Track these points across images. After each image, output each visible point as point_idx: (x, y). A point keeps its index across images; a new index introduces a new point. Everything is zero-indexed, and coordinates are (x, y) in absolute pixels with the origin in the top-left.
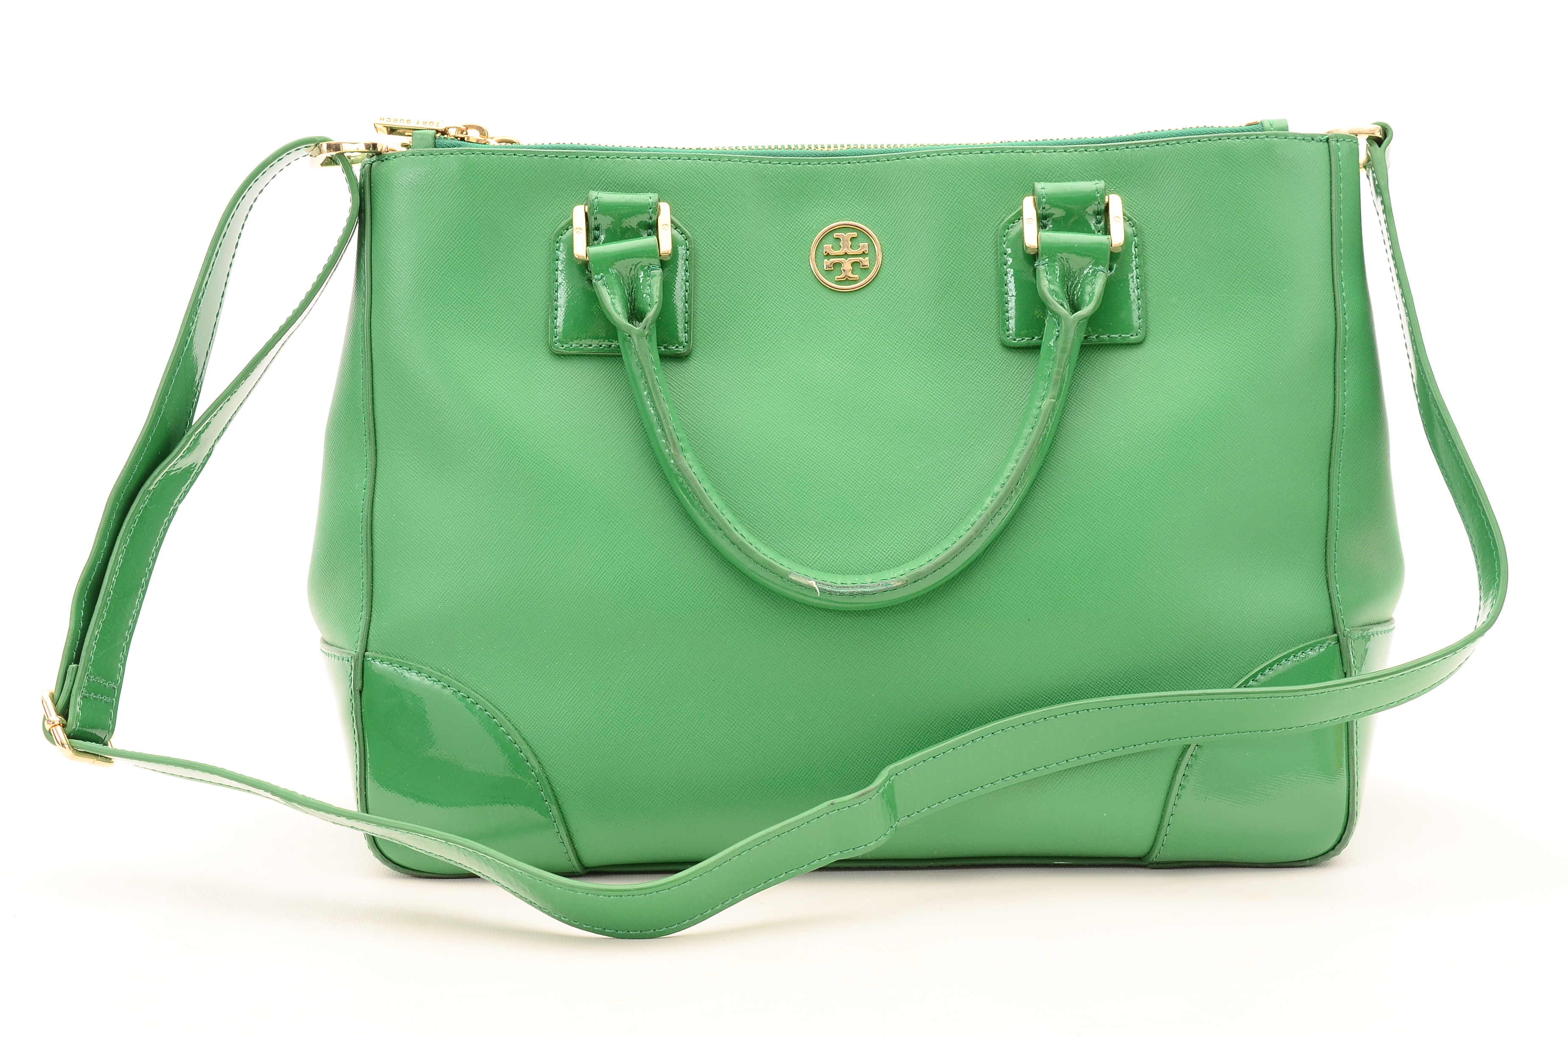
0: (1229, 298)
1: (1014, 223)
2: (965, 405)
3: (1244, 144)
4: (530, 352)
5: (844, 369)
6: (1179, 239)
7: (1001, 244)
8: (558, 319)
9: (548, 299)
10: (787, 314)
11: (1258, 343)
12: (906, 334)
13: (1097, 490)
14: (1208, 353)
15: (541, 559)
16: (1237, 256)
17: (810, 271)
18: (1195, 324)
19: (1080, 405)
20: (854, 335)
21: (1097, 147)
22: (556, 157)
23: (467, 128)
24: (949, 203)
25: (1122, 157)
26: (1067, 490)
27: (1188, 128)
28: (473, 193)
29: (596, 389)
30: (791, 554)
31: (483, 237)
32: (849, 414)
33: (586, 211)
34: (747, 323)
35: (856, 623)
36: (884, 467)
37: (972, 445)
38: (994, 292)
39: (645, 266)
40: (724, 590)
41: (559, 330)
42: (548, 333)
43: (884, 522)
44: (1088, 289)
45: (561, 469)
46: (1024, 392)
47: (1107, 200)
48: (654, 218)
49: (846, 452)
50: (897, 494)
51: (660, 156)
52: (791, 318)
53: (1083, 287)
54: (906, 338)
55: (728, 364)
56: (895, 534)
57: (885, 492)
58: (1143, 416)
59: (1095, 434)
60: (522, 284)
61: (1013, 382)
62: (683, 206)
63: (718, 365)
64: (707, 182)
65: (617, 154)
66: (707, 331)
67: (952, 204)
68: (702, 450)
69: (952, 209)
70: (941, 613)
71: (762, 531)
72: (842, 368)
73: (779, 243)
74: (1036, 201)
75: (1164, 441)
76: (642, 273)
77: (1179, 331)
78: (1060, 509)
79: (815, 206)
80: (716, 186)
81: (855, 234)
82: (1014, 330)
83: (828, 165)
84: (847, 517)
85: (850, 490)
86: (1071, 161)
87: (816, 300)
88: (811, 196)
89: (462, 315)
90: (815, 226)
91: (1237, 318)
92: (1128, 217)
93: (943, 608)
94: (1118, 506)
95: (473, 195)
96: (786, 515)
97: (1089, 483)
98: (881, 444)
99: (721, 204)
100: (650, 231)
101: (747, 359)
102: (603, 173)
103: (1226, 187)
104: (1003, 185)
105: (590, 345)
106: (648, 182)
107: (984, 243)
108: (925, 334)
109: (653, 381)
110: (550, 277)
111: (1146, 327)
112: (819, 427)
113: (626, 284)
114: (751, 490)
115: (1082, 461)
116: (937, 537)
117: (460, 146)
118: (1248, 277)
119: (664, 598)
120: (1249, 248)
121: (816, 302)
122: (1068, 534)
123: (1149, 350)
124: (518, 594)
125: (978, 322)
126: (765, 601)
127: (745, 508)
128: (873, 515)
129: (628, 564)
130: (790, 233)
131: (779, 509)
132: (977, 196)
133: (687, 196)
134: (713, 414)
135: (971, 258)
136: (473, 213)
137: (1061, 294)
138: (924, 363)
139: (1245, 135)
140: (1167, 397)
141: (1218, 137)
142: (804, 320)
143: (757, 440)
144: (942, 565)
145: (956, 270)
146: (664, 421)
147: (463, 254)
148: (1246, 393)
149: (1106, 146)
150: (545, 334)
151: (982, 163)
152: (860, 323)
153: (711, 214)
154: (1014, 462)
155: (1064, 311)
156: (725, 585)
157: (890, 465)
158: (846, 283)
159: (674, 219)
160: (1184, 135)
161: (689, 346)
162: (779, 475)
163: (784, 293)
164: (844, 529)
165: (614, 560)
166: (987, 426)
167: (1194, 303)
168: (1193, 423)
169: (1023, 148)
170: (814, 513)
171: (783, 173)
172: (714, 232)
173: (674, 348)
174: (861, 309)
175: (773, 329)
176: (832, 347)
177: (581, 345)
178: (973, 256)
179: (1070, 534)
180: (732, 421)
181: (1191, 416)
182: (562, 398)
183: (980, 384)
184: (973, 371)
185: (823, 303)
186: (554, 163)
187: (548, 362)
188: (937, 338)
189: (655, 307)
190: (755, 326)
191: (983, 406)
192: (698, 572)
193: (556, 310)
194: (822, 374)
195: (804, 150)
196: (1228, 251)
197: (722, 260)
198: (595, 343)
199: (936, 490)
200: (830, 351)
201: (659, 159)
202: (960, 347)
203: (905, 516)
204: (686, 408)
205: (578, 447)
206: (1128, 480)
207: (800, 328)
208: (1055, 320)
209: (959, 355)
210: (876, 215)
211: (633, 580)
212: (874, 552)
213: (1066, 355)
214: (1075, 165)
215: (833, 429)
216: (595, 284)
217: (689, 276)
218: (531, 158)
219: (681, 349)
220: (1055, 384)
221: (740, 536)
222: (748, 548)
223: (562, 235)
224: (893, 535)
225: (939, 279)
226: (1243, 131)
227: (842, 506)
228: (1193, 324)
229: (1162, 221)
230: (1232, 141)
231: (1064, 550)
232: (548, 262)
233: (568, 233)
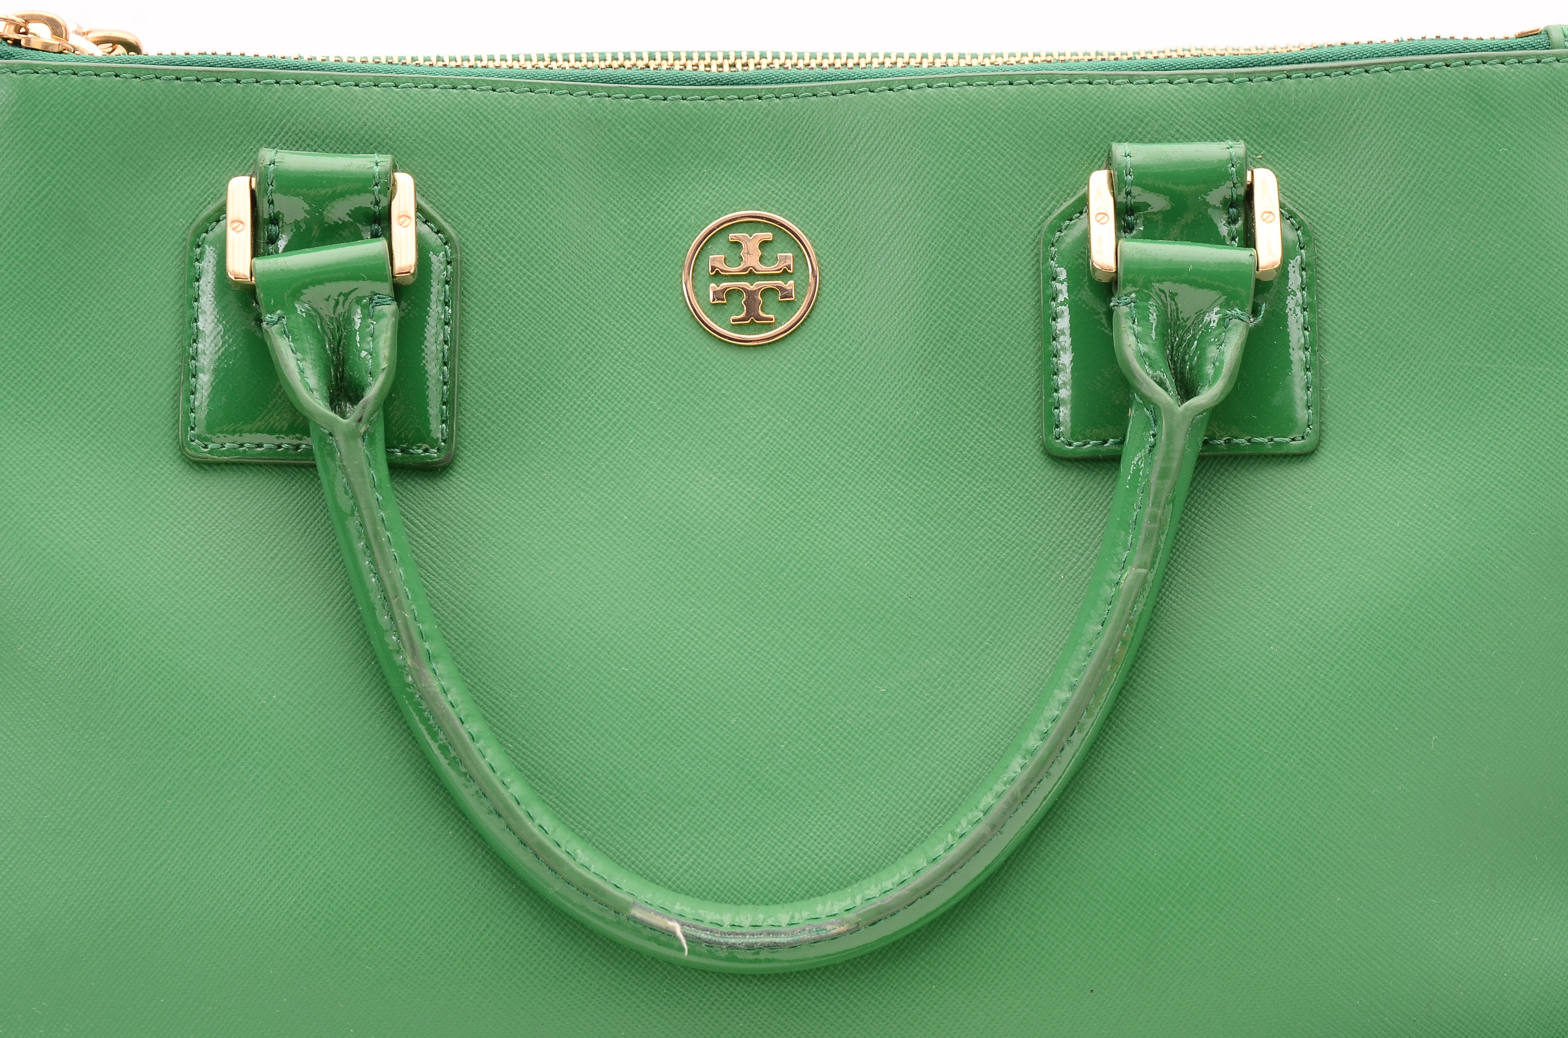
0: (1480, 369)
1: (1071, 220)
2: (974, 568)
3: (1513, 74)
4: (143, 456)
5: (745, 496)
6: (1386, 254)
7: (1045, 261)
8: (198, 395)
9: (179, 355)
10: (637, 388)
11: (1535, 459)
12: (863, 429)
13: (1224, 740)
14: (1438, 476)
15: (156, 861)
16: (1497, 290)
17: (682, 305)
18: (1415, 418)
19: (1194, 575)
20: (765, 431)
21: (1232, 74)
22: (198, 80)
23: (27, 21)
24: (948, 179)
25: (1279, 95)
26: (1168, 739)
27: (1405, 39)
28: (35, 149)
29: (268, 530)
30: (637, 858)
31: (55, 234)
32: (753, 583)
33: (253, 186)
34: (560, 404)
35: (759, 995)
36: (818, 688)
37: (987, 647)
38: (1031, 352)
39: (364, 297)
40: (506, 927)
41: (201, 415)
42: (177, 421)
43: (817, 797)
44: (1212, 352)
45: (198, 687)
46: (1086, 545)
47: (1249, 178)
48: (384, 203)
49: (747, 658)
50: (842, 742)
51: (397, 81)
52: (646, 395)
53: (1201, 349)
54: (863, 437)
55: (523, 483)
56: (837, 821)
57: (819, 737)
58: (1314, 596)
59: (1221, 630)
60: (129, 326)
61: (1066, 526)
62: (441, 179)
63: (504, 485)
64: (487, 132)
65: (315, 76)
66: (485, 420)
67: (953, 181)
68: (471, 652)
69: (953, 192)
70: (924, 976)
71: (582, 811)
72: (740, 493)
73: (625, 250)
74: (1115, 179)
75: (1354, 646)
76: (359, 311)
77: (1384, 430)
78: (1153, 776)
79: (693, 179)
80: (505, 141)
81: (768, 235)
82: (1069, 426)
83: (720, 102)
84: (746, 786)
85: (752, 733)
86: (1181, 101)
87: (693, 360)
88: (686, 161)
89: (13, 384)
90: (693, 217)
91: (1496, 409)
92: (1289, 211)
93: (927, 966)
94: (1264, 771)
95: (36, 153)
96: (629, 780)
97: (1210, 727)
98: (812, 642)
99: (514, 174)
100: (376, 226)
101: (561, 473)
102: (288, 111)
103: (1478, 156)
104: (1051, 145)
105: (260, 445)
106: (374, 132)
107: (1013, 257)
108: (899, 431)
109: (374, 523)
110: (183, 312)
111: (1322, 423)
112: (694, 609)
113: (328, 331)
114: (563, 731)
115: (1196, 683)
116: (918, 828)
117: (10, 56)
118: (1517, 330)
119: (392, 940)
120: (1520, 274)
121: (693, 364)
122: (1168, 825)
123: (1325, 467)
124: (110, 928)
125: (1000, 408)
126: (585, 950)
127: (551, 766)
128: (795, 783)
129: (324, 874)
130: (646, 231)
131: (615, 767)
132: (1002, 168)
133: (449, 158)
134: (493, 581)
135: (988, 286)
136: (34, 188)
137: (1162, 363)
138: (896, 485)
139: (1516, 57)
140: (1360, 561)
141: (1463, 59)
142: (670, 400)
143: (576, 633)
144: (926, 890)
145: (960, 308)
146: (394, 602)
147: (14, 266)
148: (1511, 555)
149: (1248, 73)
150: (173, 421)
151: (1012, 103)
152: (777, 407)
153: (494, 193)
154: (1066, 688)
155: (1166, 397)
156: (510, 917)
157: (829, 684)
158: (752, 328)
159: (423, 203)
160: (1397, 53)
161: (450, 448)
162: (617, 701)
163: (634, 347)
164: (740, 810)
165: (297, 866)
166: (1016, 610)
167: (1413, 379)
168: (1409, 613)
169: (1089, 76)
170: (683, 777)
171: (634, 116)
172: (499, 227)
173: (420, 451)
174: (778, 380)
175: (610, 416)
176: (722, 453)
177: (242, 445)
178: (992, 282)
179: (1172, 824)
180: (528, 595)
181: (1407, 598)
182: (202, 546)
183: (1003, 528)
184: (990, 503)
185: (707, 368)
186: (192, 93)
187: (177, 476)
188: (921, 438)
189: (381, 378)
190: (576, 410)
191: (1008, 572)
192: (458, 891)
193: (194, 376)
194: (702, 505)
195: (673, 72)
196: (1480, 278)
197: (514, 282)
198: (268, 441)
199: (917, 734)
200: (719, 461)
201: (396, 86)
202: (965, 456)
203: (858, 785)
204: (441, 568)
205: (232, 645)
206: (1285, 722)
207: (661, 416)
208: (1148, 413)
209: (964, 472)
210: (810, 200)
211: (332, 905)
212: (797, 855)
213: (1169, 483)
214: (1188, 108)
215: (721, 612)
216: (267, 332)
217: (451, 315)
218: (149, 82)
219: (433, 453)
220: (1147, 539)
221: (536, 831)
222: (552, 855)
223: (207, 232)
224: (834, 821)
225: (928, 325)
226: (1511, 48)
227: (737, 765)
228: (1410, 418)
229: (1353, 218)
230: (1490, 67)
231: (1160, 855)
232: (181, 284)
233: (218, 229)
